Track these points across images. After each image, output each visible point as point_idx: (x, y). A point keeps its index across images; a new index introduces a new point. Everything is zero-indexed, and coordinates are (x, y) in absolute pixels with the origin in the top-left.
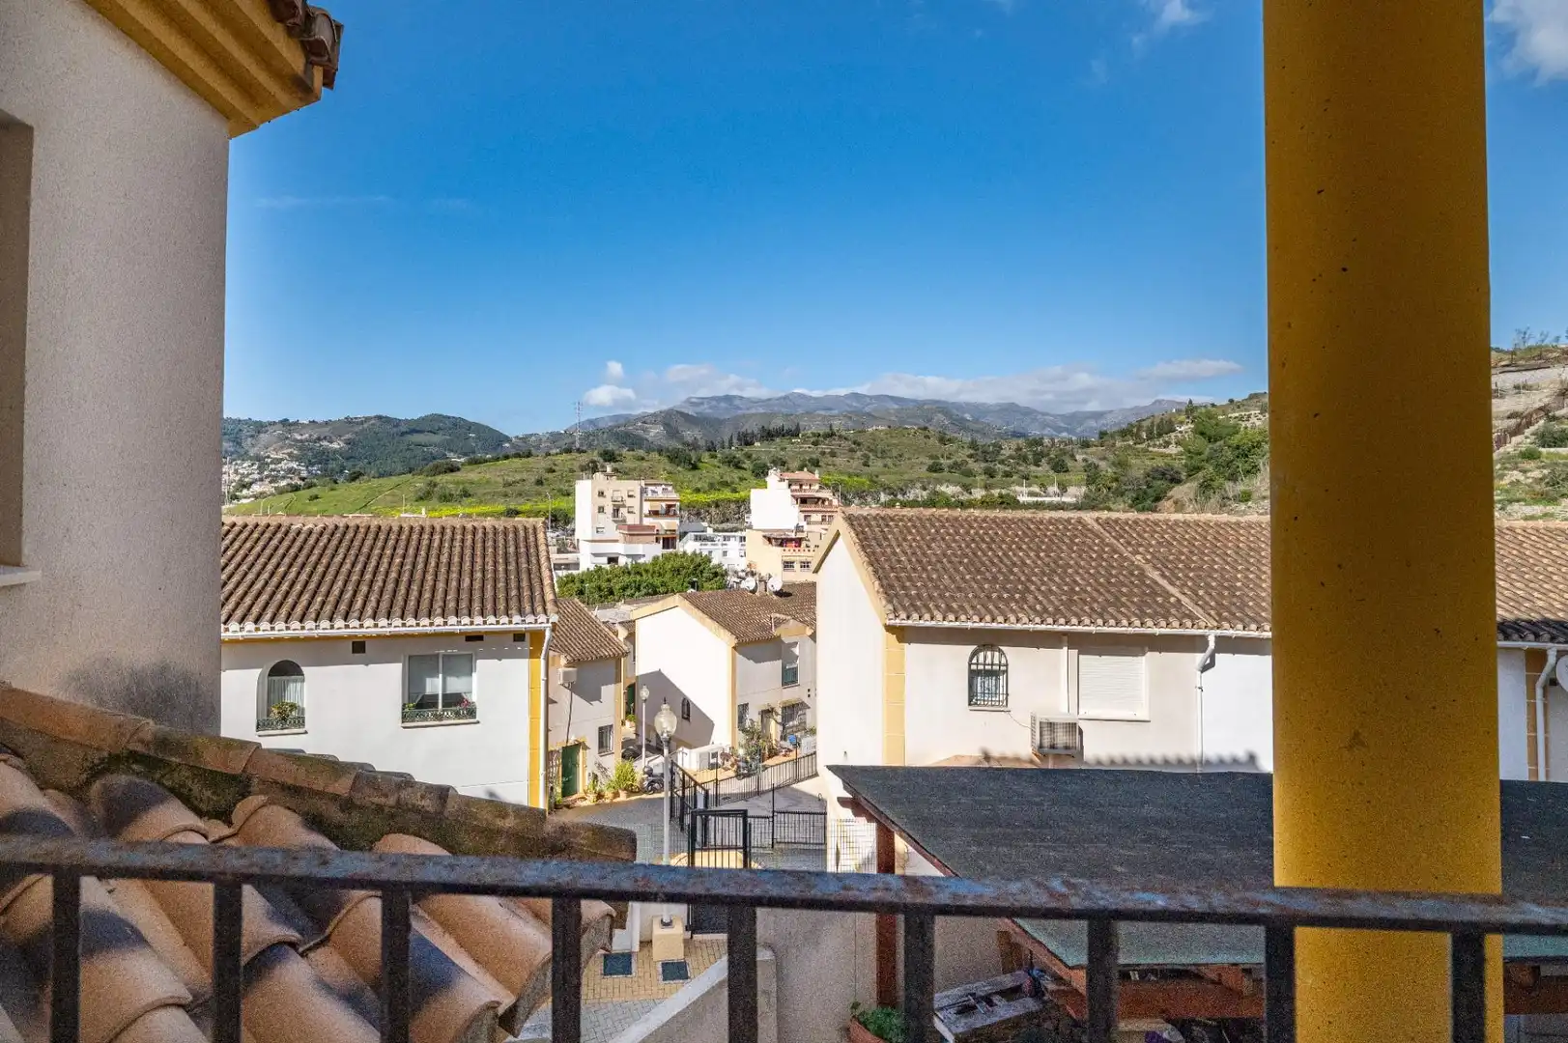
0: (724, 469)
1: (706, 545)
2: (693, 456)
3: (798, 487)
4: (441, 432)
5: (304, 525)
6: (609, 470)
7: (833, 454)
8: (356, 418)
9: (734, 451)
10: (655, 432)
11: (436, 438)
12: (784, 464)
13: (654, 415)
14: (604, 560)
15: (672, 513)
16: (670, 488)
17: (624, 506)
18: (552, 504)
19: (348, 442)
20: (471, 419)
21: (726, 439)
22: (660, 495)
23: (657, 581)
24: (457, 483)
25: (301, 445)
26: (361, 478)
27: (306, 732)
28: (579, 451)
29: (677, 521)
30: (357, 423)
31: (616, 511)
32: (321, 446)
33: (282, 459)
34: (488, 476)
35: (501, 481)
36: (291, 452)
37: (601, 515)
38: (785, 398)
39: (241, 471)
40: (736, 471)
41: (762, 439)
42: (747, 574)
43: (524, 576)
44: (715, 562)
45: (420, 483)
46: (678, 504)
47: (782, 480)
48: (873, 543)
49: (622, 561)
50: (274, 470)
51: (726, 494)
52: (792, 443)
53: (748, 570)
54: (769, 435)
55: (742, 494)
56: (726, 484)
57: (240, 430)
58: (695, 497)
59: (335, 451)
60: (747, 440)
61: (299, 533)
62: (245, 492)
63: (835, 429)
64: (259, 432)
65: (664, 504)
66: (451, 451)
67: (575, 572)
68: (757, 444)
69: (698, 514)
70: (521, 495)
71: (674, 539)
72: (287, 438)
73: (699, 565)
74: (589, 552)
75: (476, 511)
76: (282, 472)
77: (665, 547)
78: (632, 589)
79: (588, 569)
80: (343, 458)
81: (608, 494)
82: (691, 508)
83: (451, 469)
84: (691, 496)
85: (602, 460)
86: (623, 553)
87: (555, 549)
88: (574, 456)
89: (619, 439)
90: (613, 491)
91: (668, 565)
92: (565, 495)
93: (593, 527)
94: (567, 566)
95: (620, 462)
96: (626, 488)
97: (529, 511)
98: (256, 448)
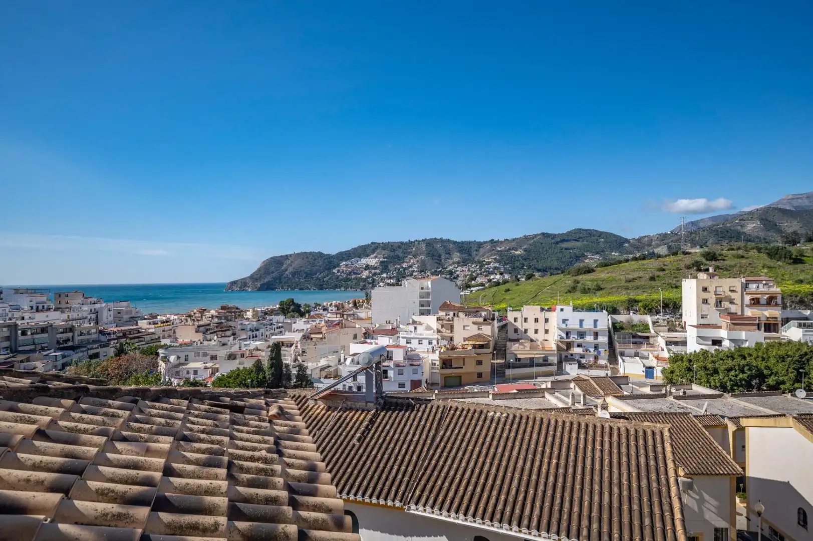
1: (811, 331)
4: (581, 240)
6: (711, 270)
8: (529, 236)
10: (751, 227)
11: (578, 244)
13: (751, 213)
14: (710, 342)
15: (774, 303)
17: (726, 298)
18: (662, 295)
20: (601, 229)
22: (762, 289)
24: (592, 281)
26: (532, 278)
29: (779, 310)
30: (530, 239)
31: (719, 302)
32: (511, 253)
33: (491, 262)
34: (614, 275)
35: (624, 279)
36: (496, 258)
37: (705, 306)
39: (471, 269)
45: (569, 281)
46: (779, 295)
49: (726, 343)
50: (486, 269)
57: (471, 247)
58: (797, 287)
59: (519, 255)
62: (473, 282)
64: (480, 248)
65: (765, 297)
66: (588, 252)
67: (683, 351)
69: (801, 302)
70: (638, 288)
71: (776, 325)
72: (493, 250)
73: (806, 354)
74: (696, 335)
75: (605, 299)
76: (491, 269)
77: (765, 331)
78: (736, 371)
79: (695, 351)
80: (523, 260)
81: (711, 289)
82: (794, 298)
83: (590, 271)
84: (791, 287)
85: (704, 260)
86: (726, 337)
87: (666, 328)
88: (680, 258)
89: (717, 235)
90: (716, 287)
91: (774, 352)
92: (672, 288)
93: (698, 314)
94: (676, 343)
95: (720, 261)
96: (728, 285)
97: (645, 300)
98: (478, 257)
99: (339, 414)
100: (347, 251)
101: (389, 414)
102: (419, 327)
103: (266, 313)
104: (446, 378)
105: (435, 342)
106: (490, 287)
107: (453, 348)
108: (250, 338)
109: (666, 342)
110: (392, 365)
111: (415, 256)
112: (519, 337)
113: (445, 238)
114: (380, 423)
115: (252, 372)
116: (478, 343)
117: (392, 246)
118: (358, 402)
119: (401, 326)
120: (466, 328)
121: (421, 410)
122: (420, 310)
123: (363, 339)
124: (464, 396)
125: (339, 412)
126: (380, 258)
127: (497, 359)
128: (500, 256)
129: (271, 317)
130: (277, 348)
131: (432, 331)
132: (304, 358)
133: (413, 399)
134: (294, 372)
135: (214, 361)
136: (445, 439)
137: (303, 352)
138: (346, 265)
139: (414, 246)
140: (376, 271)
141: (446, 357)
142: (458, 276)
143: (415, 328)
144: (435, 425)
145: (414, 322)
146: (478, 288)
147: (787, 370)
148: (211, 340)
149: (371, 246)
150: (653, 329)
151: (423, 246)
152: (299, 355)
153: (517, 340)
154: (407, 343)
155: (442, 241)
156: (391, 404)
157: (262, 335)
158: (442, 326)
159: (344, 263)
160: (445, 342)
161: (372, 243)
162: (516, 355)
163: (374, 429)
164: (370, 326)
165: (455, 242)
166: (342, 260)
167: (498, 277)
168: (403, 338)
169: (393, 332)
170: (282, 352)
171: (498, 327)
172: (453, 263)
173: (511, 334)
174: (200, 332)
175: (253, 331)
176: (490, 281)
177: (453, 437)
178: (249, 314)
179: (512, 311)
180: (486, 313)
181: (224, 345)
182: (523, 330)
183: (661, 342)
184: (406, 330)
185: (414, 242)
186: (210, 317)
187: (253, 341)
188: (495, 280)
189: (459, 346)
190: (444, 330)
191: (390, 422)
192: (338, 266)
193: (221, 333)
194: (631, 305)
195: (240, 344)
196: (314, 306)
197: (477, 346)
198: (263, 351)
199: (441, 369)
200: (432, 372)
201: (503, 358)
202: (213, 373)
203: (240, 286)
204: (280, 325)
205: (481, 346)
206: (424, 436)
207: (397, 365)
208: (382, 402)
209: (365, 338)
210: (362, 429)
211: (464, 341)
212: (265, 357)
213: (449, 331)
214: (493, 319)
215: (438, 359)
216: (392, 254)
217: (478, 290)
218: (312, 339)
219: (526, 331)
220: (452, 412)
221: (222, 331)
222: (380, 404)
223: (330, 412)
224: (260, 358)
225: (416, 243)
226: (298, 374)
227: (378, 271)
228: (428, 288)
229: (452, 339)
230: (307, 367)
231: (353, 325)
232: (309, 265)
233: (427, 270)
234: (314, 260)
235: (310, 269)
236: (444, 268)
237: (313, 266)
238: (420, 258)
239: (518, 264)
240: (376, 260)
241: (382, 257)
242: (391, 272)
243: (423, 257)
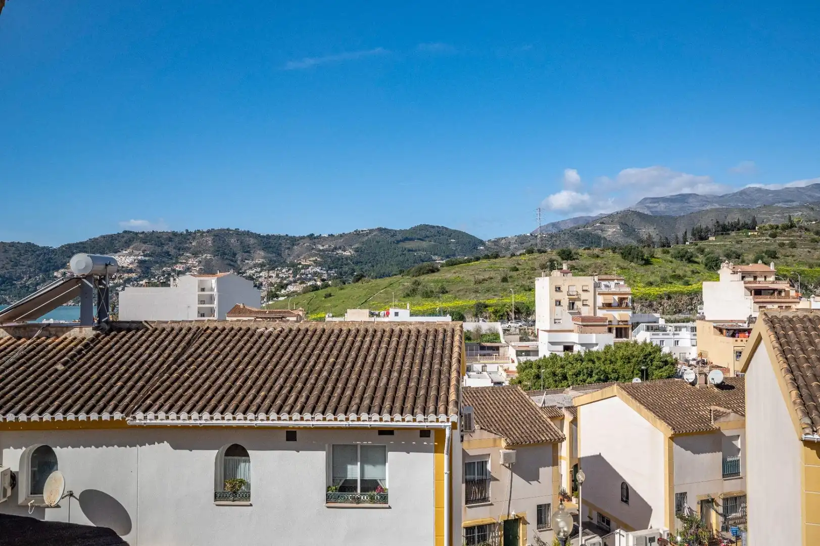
0: (677, 262)
1: (658, 334)
2: (646, 253)
3: (752, 279)
4: (427, 239)
5: (267, 329)
6: (565, 267)
7: (793, 245)
8: (362, 231)
9: (689, 247)
10: (611, 232)
11: (425, 244)
12: (738, 256)
13: (610, 216)
14: (561, 348)
15: (624, 305)
16: (622, 283)
17: (579, 299)
18: (513, 299)
19: (357, 250)
20: (452, 227)
21: (680, 235)
22: (613, 289)
23: (609, 368)
24: (437, 282)
25: (322, 253)
26: (363, 278)
27: (251, 505)
28: (540, 251)
29: (630, 313)
30: (363, 235)
31: (572, 305)
32: (337, 254)
33: (309, 266)
34: (461, 275)
35: (473, 280)
36: (316, 260)
37: (558, 308)
38: (742, 193)
39: (281, 275)
40: (690, 265)
41: (716, 234)
42: (698, 363)
43: (435, 377)
44: (666, 350)
45: (407, 283)
46: (630, 297)
47: (735, 273)
48: (796, 347)
49: (577, 348)
50: (302, 274)
51: (678, 287)
52: (748, 236)
53: (699, 359)
54: (723, 230)
55: (695, 286)
56: (678, 278)
57: (281, 244)
58: (647, 290)
59: (347, 258)
60: (701, 235)
61: (261, 335)
62: (283, 291)
63: (795, 220)
64: (293, 245)
65: (616, 297)
66: (435, 255)
67: (532, 358)
68: (712, 238)
69: (651, 305)
70: (488, 291)
71: (626, 329)
72: (313, 249)
73: (650, 354)
74: (547, 341)
75: (451, 305)
76: (309, 276)
77: (617, 337)
78: (584, 375)
79: (545, 356)
80: (353, 263)
81: (564, 289)
82: (644, 301)
83: (433, 270)
84: (643, 289)
85: (559, 259)
86: (577, 342)
87: (518, 337)
88: (536, 256)
89: (578, 239)
90: (569, 286)
91: (620, 354)
92: (526, 290)
93: (551, 319)
94: (528, 353)
95: (576, 260)
96: (581, 284)
97: (497, 305)
98: (291, 258)
100: (81, 243)
106: (305, 293)
109: (517, 351)
111: (195, 254)
113: (242, 229)
117: (158, 238)
126: (138, 255)
128: (323, 257)
139: (194, 238)
140: (130, 275)
147: (633, 372)
149: (123, 237)
150: (504, 338)
151: (210, 241)
155: (237, 232)
165: (257, 236)
172: (255, 266)
183: (511, 353)
185: (195, 233)
194: (480, 310)
210: (71, 353)
216: (158, 250)
225: (199, 234)
227: (134, 275)
228: (211, 289)
232: (8, 263)
234: (18, 256)
235: (11, 270)
236: (241, 273)
237: (17, 266)
238: (203, 257)
239: (347, 269)
240: (131, 258)
241: (142, 254)
242: (156, 277)
243: (209, 256)
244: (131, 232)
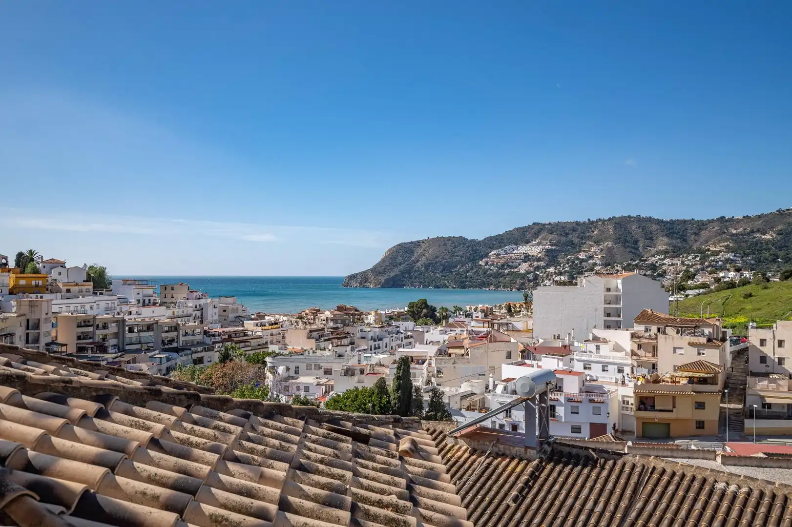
8: (786, 211)
19: (780, 233)
25: (735, 238)
30: (788, 215)
32: (755, 238)
33: (720, 252)
36: (728, 245)
39: (686, 263)
50: (712, 262)
57: (686, 229)
59: (768, 242)
62: (690, 282)
64: (701, 229)
72: (724, 233)
76: (720, 263)
80: (776, 248)
98: (698, 243)
99: (488, 461)
100: (499, 235)
101: (558, 468)
102: (602, 346)
103: (391, 318)
104: (645, 424)
105: (627, 370)
106: (718, 290)
107: (657, 381)
108: (371, 350)
110: (562, 399)
111: (597, 243)
112: (770, 370)
113: (644, 215)
114: (546, 480)
115: (373, 393)
116: (697, 375)
117: (563, 228)
118: (514, 447)
119: (576, 344)
120: (678, 351)
121: (607, 467)
122: (605, 321)
123: (520, 360)
124: (675, 454)
125: (488, 457)
126: (545, 245)
127: (730, 402)
128: (735, 242)
129: (397, 324)
130: (405, 364)
131: (624, 352)
132: (440, 380)
133: (594, 450)
134: (427, 397)
135: (329, 377)
136: (645, 515)
137: (438, 371)
138: (498, 255)
139: (596, 227)
140: (539, 263)
141: (645, 393)
142: (665, 272)
143: (598, 348)
144: (629, 492)
145: (595, 339)
146: (697, 291)
148: (324, 349)
149: (532, 229)
151: (611, 229)
152: (433, 376)
153: (766, 375)
154: (585, 368)
155: (639, 219)
156: (561, 454)
157: (386, 347)
158: (640, 347)
159: (494, 252)
160: (645, 371)
161: (534, 224)
162: (763, 398)
163: (537, 486)
164: (530, 341)
165: (660, 222)
166: (492, 248)
167: (732, 274)
168: (578, 361)
169: (565, 351)
170: (412, 371)
171: (731, 353)
172: (658, 253)
173: (755, 365)
174: (313, 338)
175: (375, 341)
176: (718, 280)
177: (658, 513)
178: (371, 318)
179: (757, 328)
180: (711, 330)
181: (340, 356)
182: (776, 360)
184: (583, 351)
185: (597, 221)
186: (324, 320)
187: (375, 353)
188: (727, 279)
189: (667, 377)
190: (641, 352)
191: (561, 480)
192: (486, 255)
193: (336, 341)
195: (359, 356)
196: (453, 310)
197: (696, 380)
198: (387, 367)
199: (637, 410)
200: (622, 414)
201: (739, 402)
202: (327, 392)
203: (360, 280)
204: (409, 333)
205: (703, 381)
206: (611, 507)
207: (570, 400)
208: (549, 449)
209: (523, 357)
210: (520, 484)
211: (675, 370)
212: (389, 375)
213: (650, 355)
214: (724, 340)
215: (632, 395)
216: (563, 239)
217: (699, 294)
218: (450, 355)
219: (781, 361)
220: (656, 476)
221: (337, 338)
222: (545, 452)
223: (475, 457)
224: (384, 376)
225: (600, 223)
226: (432, 401)
227: (542, 264)
228: (617, 289)
229: (654, 367)
230: (443, 393)
231: (506, 338)
232: (447, 254)
233: (616, 263)
234: (454, 248)
235: (449, 260)
236: (643, 261)
237: (453, 256)
238: (605, 245)
239: (768, 255)
240: (540, 248)
241: (549, 244)
242: (562, 265)
243: (610, 244)
244: (539, 223)
